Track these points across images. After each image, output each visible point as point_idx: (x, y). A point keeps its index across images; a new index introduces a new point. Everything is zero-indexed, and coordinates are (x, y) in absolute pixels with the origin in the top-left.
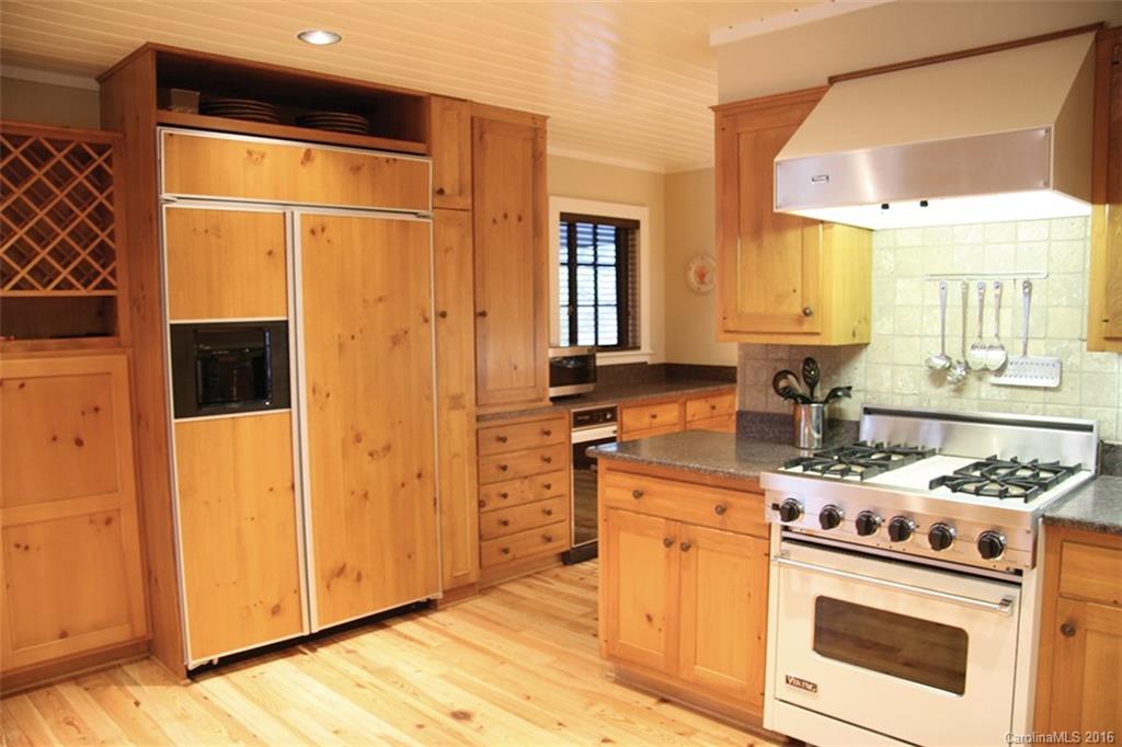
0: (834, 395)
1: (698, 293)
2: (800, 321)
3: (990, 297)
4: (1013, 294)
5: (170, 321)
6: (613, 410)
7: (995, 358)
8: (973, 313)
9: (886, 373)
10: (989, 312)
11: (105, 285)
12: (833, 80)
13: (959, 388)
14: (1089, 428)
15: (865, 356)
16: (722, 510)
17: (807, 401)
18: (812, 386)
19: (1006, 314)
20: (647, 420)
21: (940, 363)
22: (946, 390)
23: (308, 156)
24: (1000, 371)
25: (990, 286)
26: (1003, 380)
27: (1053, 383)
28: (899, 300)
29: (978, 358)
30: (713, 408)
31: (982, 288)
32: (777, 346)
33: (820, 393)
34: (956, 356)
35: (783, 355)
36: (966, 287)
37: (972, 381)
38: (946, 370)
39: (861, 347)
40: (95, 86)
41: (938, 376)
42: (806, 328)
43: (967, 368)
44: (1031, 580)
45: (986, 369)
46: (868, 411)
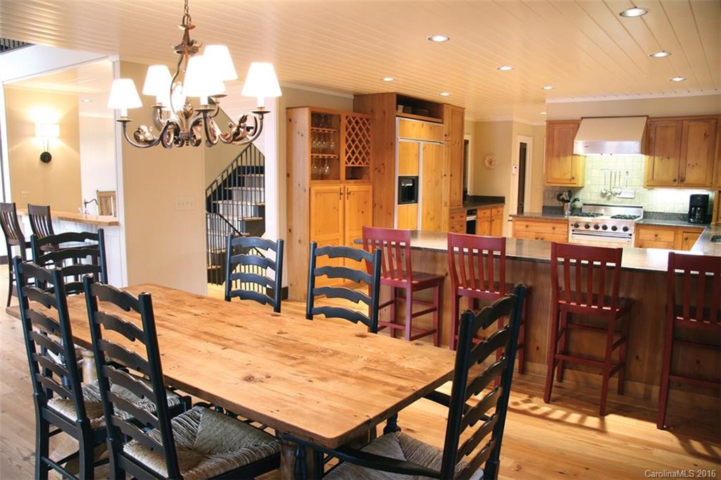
0: (575, 200)
1: (489, 169)
2: (571, 180)
3: (618, 176)
4: (623, 174)
5: (398, 175)
6: (475, 210)
7: (618, 191)
8: (613, 179)
9: (589, 195)
10: (617, 179)
11: (367, 164)
12: (582, 118)
13: (609, 198)
14: (641, 207)
15: (582, 190)
16: (554, 228)
17: (568, 201)
18: (570, 198)
19: (621, 179)
20: (483, 215)
21: (604, 192)
22: (606, 199)
23: (423, 124)
24: (619, 194)
25: (618, 173)
26: (620, 196)
27: (633, 197)
28: (593, 175)
29: (615, 191)
30: (499, 212)
31: (616, 173)
32: (556, 187)
33: (572, 200)
34: (609, 190)
35: (558, 189)
36: (611, 172)
37: (612, 196)
38: (606, 194)
39: (582, 187)
40: (353, 97)
41: (603, 195)
42: (572, 182)
43: (611, 193)
44: (633, 237)
45: (616, 193)
46: (584, 205)
